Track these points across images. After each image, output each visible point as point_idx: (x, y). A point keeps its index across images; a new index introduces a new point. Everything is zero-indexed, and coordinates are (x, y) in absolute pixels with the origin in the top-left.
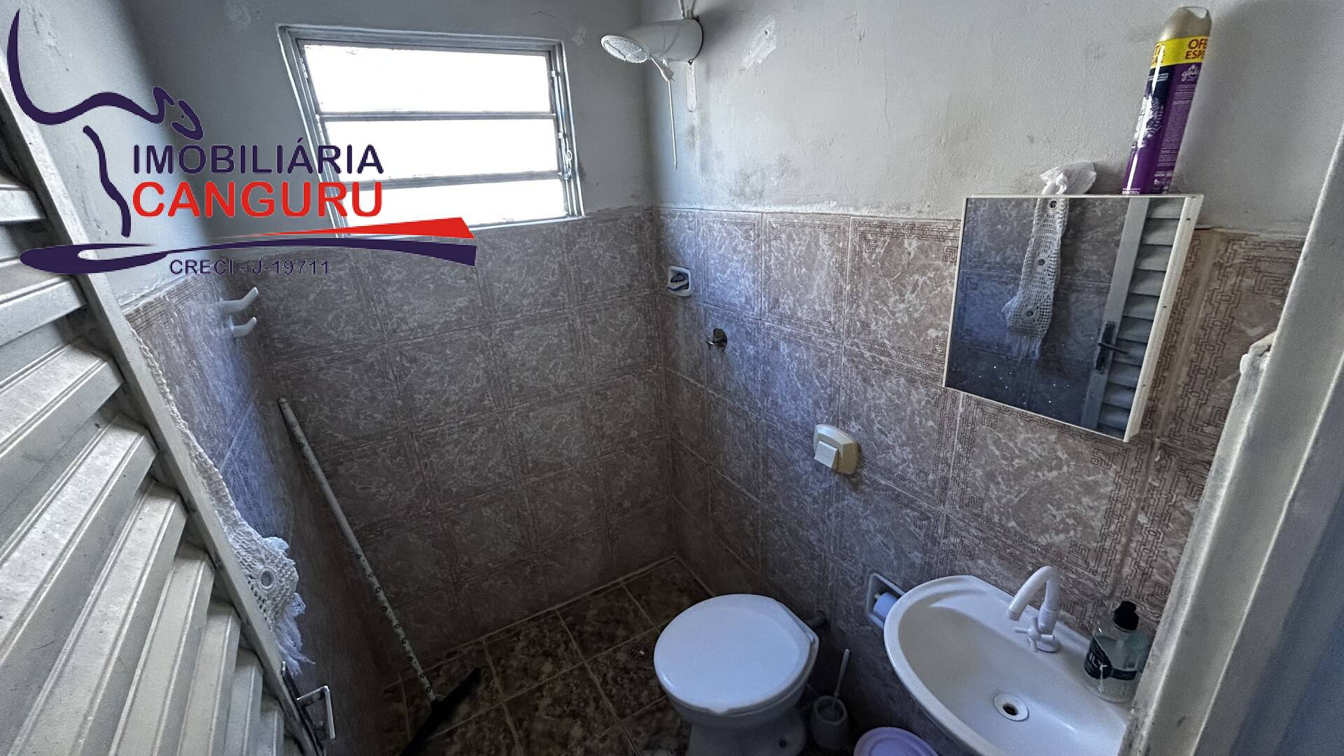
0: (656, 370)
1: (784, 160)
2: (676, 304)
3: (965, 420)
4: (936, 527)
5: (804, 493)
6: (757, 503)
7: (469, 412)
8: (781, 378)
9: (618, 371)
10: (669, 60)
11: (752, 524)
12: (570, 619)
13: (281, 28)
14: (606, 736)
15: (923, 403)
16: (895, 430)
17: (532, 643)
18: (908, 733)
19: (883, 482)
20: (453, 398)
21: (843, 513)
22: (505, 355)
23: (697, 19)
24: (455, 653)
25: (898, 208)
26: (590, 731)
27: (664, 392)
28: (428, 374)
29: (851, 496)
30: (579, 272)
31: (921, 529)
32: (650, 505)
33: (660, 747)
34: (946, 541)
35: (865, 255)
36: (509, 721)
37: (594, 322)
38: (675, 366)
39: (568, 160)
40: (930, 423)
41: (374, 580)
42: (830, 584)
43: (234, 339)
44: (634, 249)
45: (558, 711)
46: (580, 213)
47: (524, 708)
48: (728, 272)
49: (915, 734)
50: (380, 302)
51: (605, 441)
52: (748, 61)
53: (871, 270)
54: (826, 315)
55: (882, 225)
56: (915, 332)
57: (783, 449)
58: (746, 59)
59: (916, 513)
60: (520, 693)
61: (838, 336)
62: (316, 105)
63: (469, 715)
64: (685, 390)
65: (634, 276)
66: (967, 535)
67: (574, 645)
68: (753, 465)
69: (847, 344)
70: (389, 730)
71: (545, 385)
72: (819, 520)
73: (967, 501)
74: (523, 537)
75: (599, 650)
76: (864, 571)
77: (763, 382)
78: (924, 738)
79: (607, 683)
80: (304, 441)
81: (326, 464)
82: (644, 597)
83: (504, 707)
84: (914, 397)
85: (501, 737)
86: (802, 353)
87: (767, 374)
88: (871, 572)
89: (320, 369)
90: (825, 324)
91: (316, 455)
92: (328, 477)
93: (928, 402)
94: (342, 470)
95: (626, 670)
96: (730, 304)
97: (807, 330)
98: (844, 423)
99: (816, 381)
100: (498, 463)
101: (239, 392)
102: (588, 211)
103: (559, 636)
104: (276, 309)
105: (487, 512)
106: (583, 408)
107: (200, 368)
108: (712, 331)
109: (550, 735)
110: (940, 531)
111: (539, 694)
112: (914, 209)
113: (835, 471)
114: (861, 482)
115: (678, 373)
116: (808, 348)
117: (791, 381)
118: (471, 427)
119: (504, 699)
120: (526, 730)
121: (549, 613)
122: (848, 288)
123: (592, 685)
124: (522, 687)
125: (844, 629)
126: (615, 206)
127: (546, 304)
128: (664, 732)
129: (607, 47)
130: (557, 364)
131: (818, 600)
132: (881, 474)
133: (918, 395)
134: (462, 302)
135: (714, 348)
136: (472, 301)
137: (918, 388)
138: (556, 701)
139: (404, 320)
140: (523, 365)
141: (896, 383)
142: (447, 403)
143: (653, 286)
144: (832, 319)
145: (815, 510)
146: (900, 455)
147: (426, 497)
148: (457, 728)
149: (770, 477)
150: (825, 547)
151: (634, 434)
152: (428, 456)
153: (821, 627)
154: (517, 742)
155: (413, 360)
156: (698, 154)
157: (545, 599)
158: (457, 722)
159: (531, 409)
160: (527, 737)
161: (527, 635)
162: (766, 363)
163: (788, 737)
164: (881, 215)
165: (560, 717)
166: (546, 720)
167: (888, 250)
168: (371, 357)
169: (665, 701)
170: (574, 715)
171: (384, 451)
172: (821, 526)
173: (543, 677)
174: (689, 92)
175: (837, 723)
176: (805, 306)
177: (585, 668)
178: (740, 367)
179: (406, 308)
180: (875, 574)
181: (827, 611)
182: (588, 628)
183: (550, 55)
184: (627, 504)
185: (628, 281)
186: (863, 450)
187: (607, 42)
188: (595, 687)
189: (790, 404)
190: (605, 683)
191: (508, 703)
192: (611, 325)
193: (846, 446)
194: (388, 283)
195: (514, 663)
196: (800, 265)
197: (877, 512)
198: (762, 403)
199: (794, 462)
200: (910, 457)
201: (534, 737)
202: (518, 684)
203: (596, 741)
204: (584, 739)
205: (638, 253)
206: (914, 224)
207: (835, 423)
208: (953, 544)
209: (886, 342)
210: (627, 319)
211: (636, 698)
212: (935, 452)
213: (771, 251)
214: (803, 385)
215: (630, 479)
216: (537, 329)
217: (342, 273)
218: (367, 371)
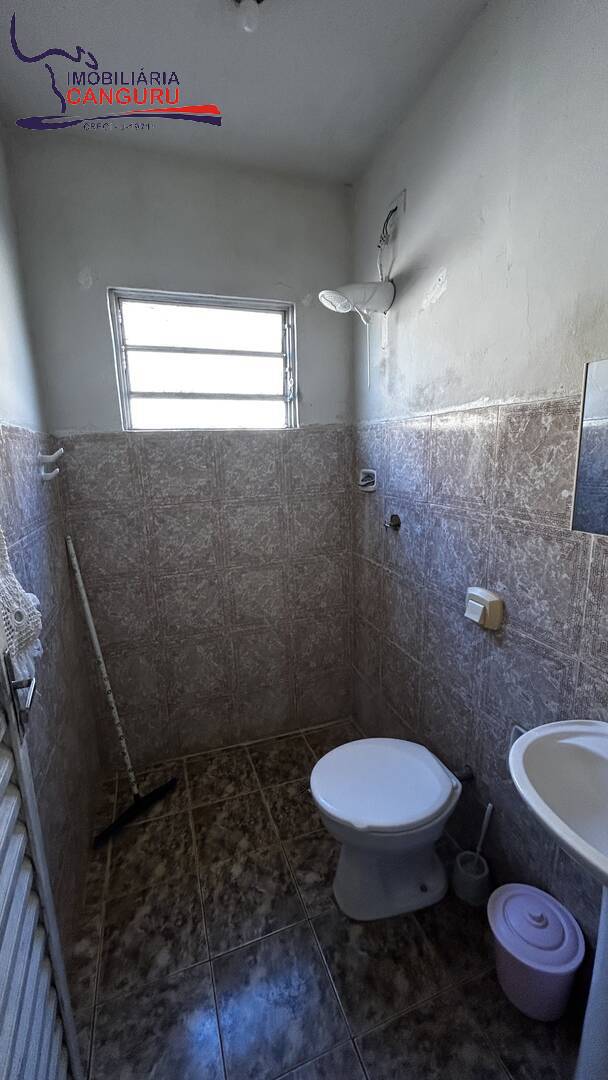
0: (346, 554)
1: (450, 372)
2: (363, 499)
3: (595, 570)
4: (570, 675)
5: (457, 652)
6: (418, 666)
7: (196, 566)
8: (441, 549)
9: (314, 551)
10: (368, 310)
11: (413, 686)
12: (255, 754)
13: (110, 290)
14: (267, 851)
15: (558, 558)
16: (535, 586)
17: (220, 768)
18: (547, 895)
19: (523, 635)
20: (188, 554)
21: (489, 668)
22: (228, 526)
23: (392, 281)
24: (161, 765)
25: (537, 394)
26: (254, 845)
27: (351, 574)
28: (171, 533)
29: (497, 651)
30: (290, 469)
31: (557, 678)
32: (333, 669)
33: (311, 870)
34: (580, 689)
35: (510, 435)
36: (191, 824)
37: (299, 509)
38: (361, 551)
39: (290, 385)
40: (565, 576)
41: (107, 683)
42: (477, 739)
43: (43, 482)
44: (335, 456)
45: (232, 824)
46: (296, 426)
47: (204, 817)
48: (404, 467)
49: (554, 896)
50: (145, 475)
51: (299, 607)
52: (425, 304)
53: (514, 448)
54: (478, 490)
55: (523, 409)
56: (551, 495)
57: (441, 613)
58: (425, 301)
59: (553, 663)
60: (204, 804)
61: (487, 507)
62: (124, 340)
63: (162, 813)
64: (367, 570)
65: (333, 477)
66: (600, 681)
67: (255, 776)
68: (416, 630)
69: (494, 514)
70: (99, 814)
71: (256, 553)
72: (468, 676)
73: (598, 648)
74: (226, 676)
75: (274, 782)
76: (507, 723)
77: (427, 556)
78: (562, 902)
79: (276, 810)
80: (77, 568)
81: (90, 591)
82: (319, 748)
83: (190, 813)
84: (551, 552)
85: (183, 836)
86: (458, 527)
87: (430, 548)
88: (513, 725)
89: (97, 519)
90: (477, 498)
91: (84, 582)
92: (90, 601)
93: (563, 557)
94: (100, 596)
95: (294, 802)
96: (405, 493)
97: (463, 505)
98: (491, 584)
99: (469, 549)
100: (214, 611)
101: (37, 513)
102: (303, 424)
103: (244, 766)
104: (75, 472)
105: (200, 649)
106: (284, 576)
107: (12, 480)
108: (389, 518)
109: (222, 842)
110: (574, 679)
111: (219, 808)
112: (550, 391)
113: (482, 627)
114: (505, 637)
115: (363, 556)
116: (463, 521)
117: (450, 551)
118: (197, 578)
119: (190, 807)
120: (203, 835)
121: (239, 748)
122: (496, 465)
123: (263, 809)
124: (207, 800)
125: (487, 783)
126: (324, 422)
127: (263, 491)
128: (318, 858)
129: (323, 300)
130: (267, 538)
131: (466, 755)
132: (523, 628)
133: (554, 551)
134: (202, 482)
135: (390, 530)
136: (209, 482)
137: (553, 545)
138: (231, 816)
139: (159, 490)
140: (241, 535)
141: (535, 542)
142: (181, 558)
143: (348, 486)
144: (483, 493)
145: (465, 668)
146: (538, 608)
147: (156, 628)
148: (150, 822)
149: (429, 639)
150: (473, 703)
151: (323, 605)
152: (162, 595)
153: (468, 780)
154: (194, 842)
155: (162, 521)
156: (387, 378)
157: (238, 734)
158: (152, 817)
159: (243, 571)
160: (203, 840)
161: (219, 762)
162: (430, 538)
163: (430, 884)
164: (524, 401)
165: (232, 829)
166: (221, 830)
167: (528, 428)
168: (132, 515)
169: (323, 833)
170: (245, 829)
171: (132, 587)
172: (470, 682)
173: (226, 795)
174: (383, 335)
175: (479, 877)
176: (462, 486)
177: (260, 795)
178: (409, 545)
179: (162, 482)
180: (517, 726)
181: (474, 766)
182: (269, 764)
183: (285, 313)
184: (313, 664)
185: (328, 480)
186: (507, 607)
187: (323, 296)
188: (266, 811)
189: (448, 573)
190: (274, 809)
191: (193, 811)
192: (312, 513)
193: (492, 604)
194: (152, 462)
195: (205, 780)
196: (459, 453)
197: (518, 665)
198: (426, 573)
199: (448, 624)
200: (548, 609)
201: (208, 841)
202: (204, 798)
203: (258, 854)
204: (249, 850)
205: (338, 459)
206: (549, 403)
207: (483, 585)
208: (587, 691)
209: (527, 507)
210: (325, 509)
211: (298, 826)
212: (569, 602)
213: (437, 444)
214: (458, 554)
215: (317, 643)
216: (255, 510)
217: (122, 452)
218: (129, 525)
